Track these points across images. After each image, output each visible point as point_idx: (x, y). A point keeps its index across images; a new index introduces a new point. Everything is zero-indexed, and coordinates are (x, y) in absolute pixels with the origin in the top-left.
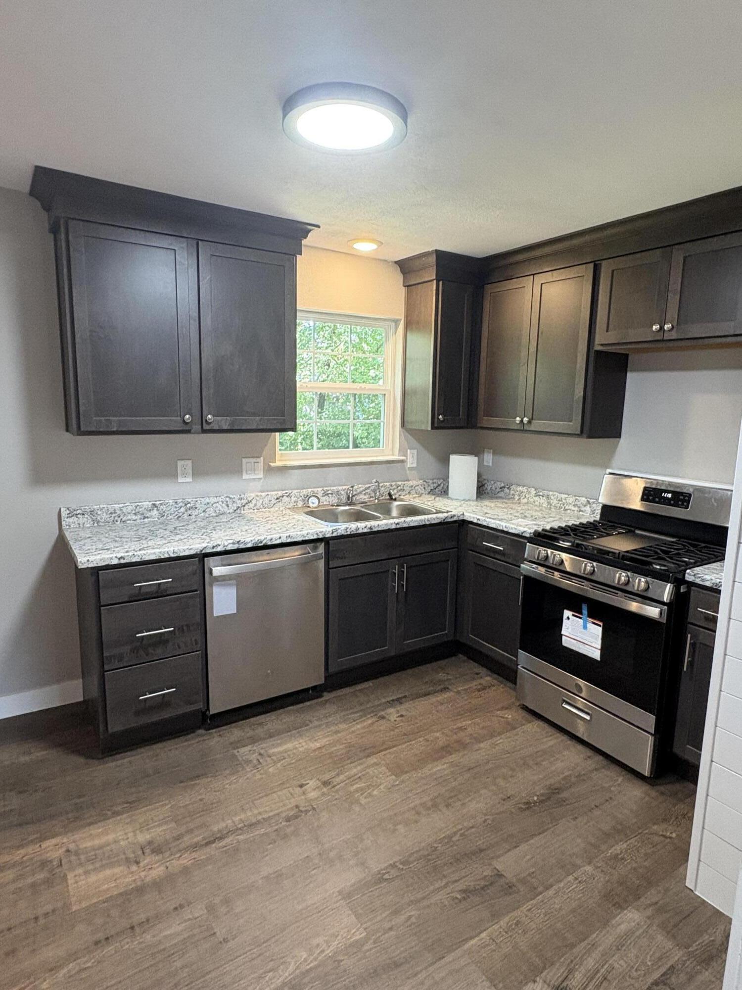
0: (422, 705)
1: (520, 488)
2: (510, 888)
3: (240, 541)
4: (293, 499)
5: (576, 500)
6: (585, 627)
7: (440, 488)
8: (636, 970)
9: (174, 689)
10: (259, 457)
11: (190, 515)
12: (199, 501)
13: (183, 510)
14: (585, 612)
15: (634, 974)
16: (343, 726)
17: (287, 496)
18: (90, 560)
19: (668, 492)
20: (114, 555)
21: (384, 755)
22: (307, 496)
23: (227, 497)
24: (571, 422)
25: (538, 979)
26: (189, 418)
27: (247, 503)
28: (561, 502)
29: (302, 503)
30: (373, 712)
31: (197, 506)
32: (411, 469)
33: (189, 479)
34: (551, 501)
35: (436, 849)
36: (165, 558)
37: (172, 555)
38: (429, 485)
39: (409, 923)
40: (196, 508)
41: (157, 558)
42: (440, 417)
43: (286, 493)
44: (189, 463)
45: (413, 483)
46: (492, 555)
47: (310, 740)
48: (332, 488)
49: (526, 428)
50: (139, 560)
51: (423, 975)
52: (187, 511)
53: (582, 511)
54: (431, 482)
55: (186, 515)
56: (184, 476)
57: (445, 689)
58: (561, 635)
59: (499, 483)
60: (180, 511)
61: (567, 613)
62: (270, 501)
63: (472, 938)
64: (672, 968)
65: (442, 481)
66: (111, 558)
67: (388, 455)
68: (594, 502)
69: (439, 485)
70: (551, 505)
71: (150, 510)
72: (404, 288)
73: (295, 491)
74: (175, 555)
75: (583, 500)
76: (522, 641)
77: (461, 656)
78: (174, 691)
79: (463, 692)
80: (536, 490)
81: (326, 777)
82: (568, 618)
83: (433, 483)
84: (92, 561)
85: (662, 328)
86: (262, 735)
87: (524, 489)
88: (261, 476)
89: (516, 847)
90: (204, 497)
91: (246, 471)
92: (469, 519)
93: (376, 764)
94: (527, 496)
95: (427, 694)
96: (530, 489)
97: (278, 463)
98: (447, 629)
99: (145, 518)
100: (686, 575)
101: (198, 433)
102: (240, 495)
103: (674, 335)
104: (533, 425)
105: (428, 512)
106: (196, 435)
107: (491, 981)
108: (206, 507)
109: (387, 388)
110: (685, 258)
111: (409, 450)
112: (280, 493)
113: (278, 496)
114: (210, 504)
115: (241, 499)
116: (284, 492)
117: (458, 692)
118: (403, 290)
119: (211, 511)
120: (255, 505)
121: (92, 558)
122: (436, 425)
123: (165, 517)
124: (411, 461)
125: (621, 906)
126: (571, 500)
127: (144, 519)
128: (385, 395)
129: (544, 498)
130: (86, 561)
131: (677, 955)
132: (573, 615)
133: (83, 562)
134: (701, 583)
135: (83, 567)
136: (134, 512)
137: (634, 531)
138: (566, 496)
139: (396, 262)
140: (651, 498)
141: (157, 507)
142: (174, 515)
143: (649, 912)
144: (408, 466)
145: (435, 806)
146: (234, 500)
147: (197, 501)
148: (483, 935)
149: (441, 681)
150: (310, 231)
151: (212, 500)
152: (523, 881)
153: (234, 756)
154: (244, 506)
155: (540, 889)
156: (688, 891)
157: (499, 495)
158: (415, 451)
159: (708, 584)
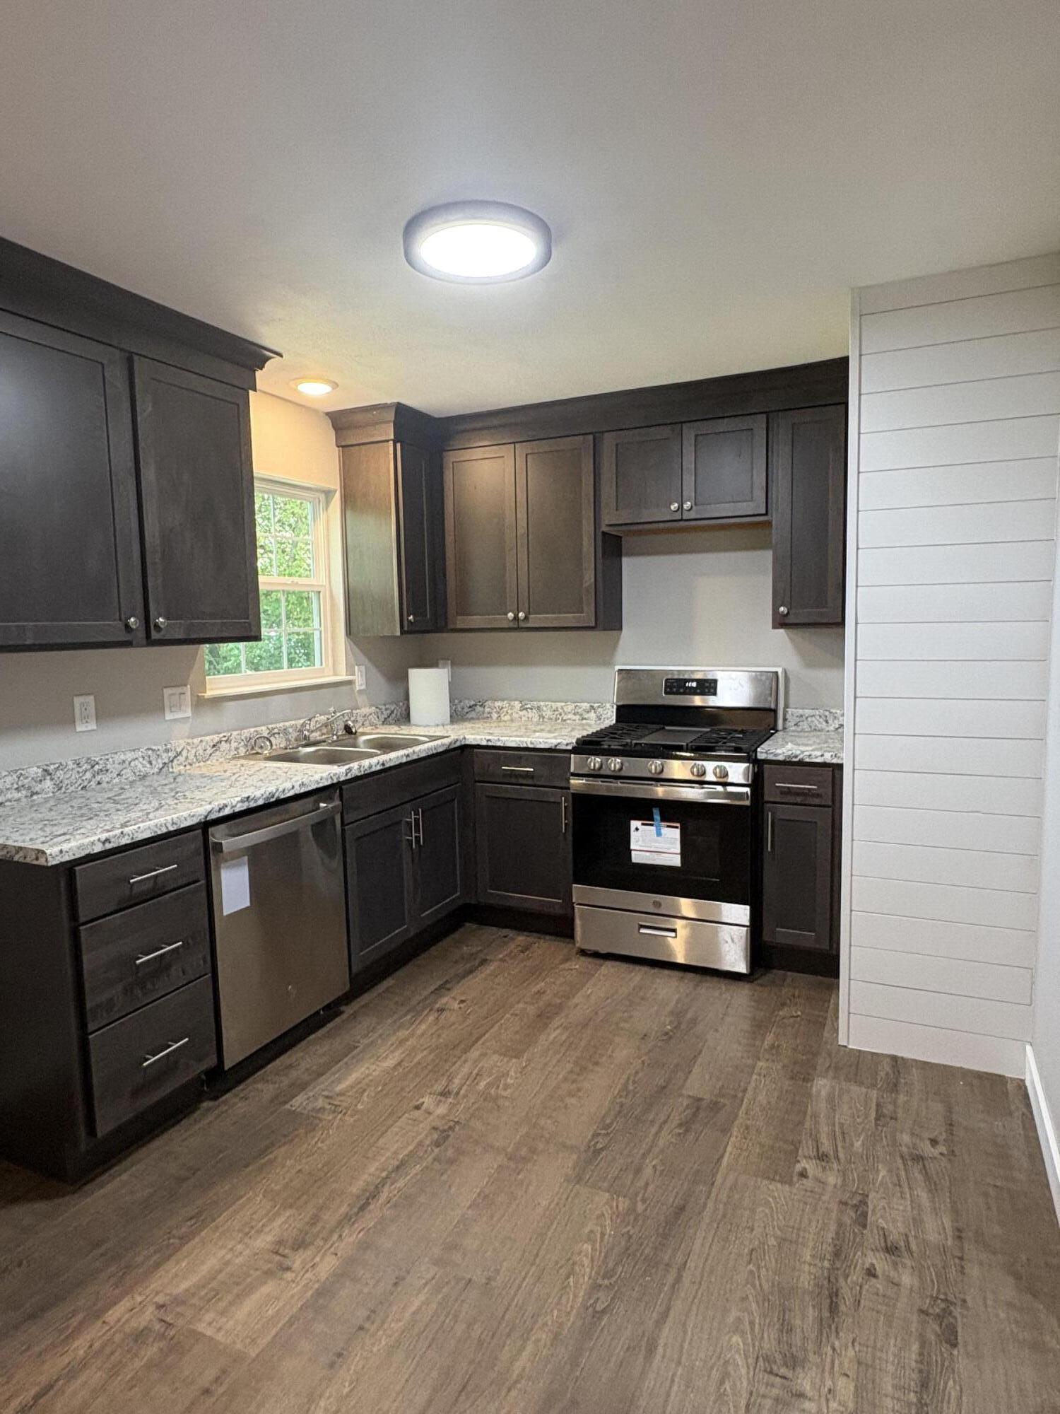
0: (475, 984)
1: (498, 704)
2: (715, 1107)
3: (249, 797)
4: (234, 745)
5: (576, 707)
6: (659, 834)
7: (393, 715)
8: (858, 1117)
9: (187, 1039)
10: (186, 685)
11: (99, 783)
12: (111, 760)
13: (88, 775)
14: (657, 817)
15: (858, 1120)
16: (403, 1034)
17: (226, 741)
18: (64, 850)
19: (693, 680)
20: (96, 838)
21: (483, 1044)
22: (250, 738)
23: (148, 749)
24: (582, 613)
25: (798, 1158)
26: (135, 621)
27: (175, 757)
28: (556, 713)
29: (244, 750)
30: (424, 1008)
31: (109, 767)
32: (360, 692)
33: (92, 726)
34: (544, 714)
35: (622, 1105)
36: (162, 834)
37: (171, 829)
38: (382, 713)
39: (658, 1173)
40: (107, 771)
41: (153, 835)
42: (411, 617)
43: (225, 736)
44: (91, 699)
45: (366, 710)
46: (513, 780)
47: (377, 1060)
48: (278, 725)
49: (523, 625)
50: (129, 842)
51: (710, 1205)
52: (94, 776)
53: (585, 719)
54: (384, 707)
55: (93, 783)
56: (84, 721)
57: (484, 962)
58: (630, 851)
59: (467, 701)
60: (84, 778)
61: (634, 824)
62: (205, 750)
63: (722, 1156)
64: (878, 1105)
65: (394, 706)
66: (93, 843)
67: (329, 676)
68: (599, 707)
69: (392, 712)
70: (544, 718)
71: (41, 781)
72: (337, 449)
73: (235, 733)
74: (175, 828)
75: (586, 705)
76: (575, 874)
77: (467, 924)
78: (186, 1043)
79: (507, 959)
80: (521, 702)
81: (438, 1088)
82: (637, 829)
83: (386, 709)
84: (67, 852)
85: (681, 507)
86: (306, 1077)
87: (505, 704)
88: (189, 713)
89: (690, 1072)
90: (116, 753)
91: (171, 707)
92: (474, 743)
93: (484, 1055)
94: (510, 712)
95: (471, 972)
96: (512, 703)
97: (209, 693)
98: (459, 889)
99: (33, 794)
100: (758, 754)
101: (143, 646)
102: (166, 745)
103: (693, 515)
104: (530, 620)
105: (419, 743)
106: (139, 649)
107: (768, 1178)
108: (121, 767)
109: (321, 584)
110: (696, 436)
111: (356, 667)
112: (216, 738)
113: (215, 741)
114: (127, 763)
115: (167, 751)
116: (221, 735)
117: (502, 960)
118: (335, 452)
119: (128, 773)
120: (187, 758)
121: (65, 847)
122: (406, 629)
123: (63, 789)
124: (360, 682)
125: (808, 1079)
126: (570, 707)
127: (32, 796)
128: (319, 592)
129: (534, 711)
130: (58, 853)
131: (874, 1094)
132: (643, 824)
133: (54, 855)
134: (774, 758)
135: (54, 863)
136: (15, 786)
137: (664, 728)
138: (563, 704)
139: (327, 414)
140: (675, 690)
141: (51, 774)
142: (76, 785)
143: (831, 1073)
144: (358, 688)
145: (584, 1069)
146: (158, 753)
147: (108, 759)
148: (729, 1149)
149: (473, 956)
150: (269, 358)
151: (130, 756)
152: (721, 1095)
153: (292, 1113)
154: (172, 761)
155: (740, 1095)
156: (843, 1048)
157: (470, 716)
158: (363, 668)
159: (781, 758)
